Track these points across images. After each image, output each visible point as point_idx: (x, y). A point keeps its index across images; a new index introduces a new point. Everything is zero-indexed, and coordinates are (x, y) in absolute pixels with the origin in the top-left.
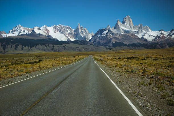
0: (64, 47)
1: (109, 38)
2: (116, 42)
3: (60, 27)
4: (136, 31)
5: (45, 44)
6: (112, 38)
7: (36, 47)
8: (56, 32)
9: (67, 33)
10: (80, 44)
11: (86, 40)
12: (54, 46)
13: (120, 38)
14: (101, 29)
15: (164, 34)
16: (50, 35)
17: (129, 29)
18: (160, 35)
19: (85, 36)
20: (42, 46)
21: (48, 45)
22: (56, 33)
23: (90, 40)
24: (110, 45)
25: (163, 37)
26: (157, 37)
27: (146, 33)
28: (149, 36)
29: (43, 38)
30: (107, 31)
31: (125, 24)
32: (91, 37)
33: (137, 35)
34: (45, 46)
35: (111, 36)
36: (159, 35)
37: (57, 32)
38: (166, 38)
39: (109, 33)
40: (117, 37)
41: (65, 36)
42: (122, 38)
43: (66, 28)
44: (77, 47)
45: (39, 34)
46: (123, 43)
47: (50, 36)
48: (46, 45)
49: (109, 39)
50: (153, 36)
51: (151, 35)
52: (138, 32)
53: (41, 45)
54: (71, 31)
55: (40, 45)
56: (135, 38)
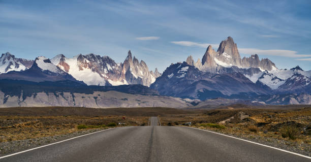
0: (95, 98)
1: (192, 81)
2: (206, 91)
3: (91, 58)
4: (245, 69)
5: (54, 92)
6: (196, 83)
7: (34, 97)
8: (83, 68)
9: (105, 70)
10: (131, 94)
11: (144, 85)
12: (73, 96)
13: (213, 81)
14: (175, 63)
15: (303, 76)
16: (69, 73)
17: (231, 65)
18: (294, 77)
19: (142, 78)
20: (48, 95)
21: (62, 94)
22: (82, 70)
23: (152, 85)
24: (194, 96)
25: (300, 81)
26: (288, 81)
27: (266, 72)
28: (273, 79)
29: (54, 79)
30: (187, 68)
31: (224, 54)
32: (153, 80)
33: (247, 76)
34: (55, 94)
35: (196, 78)
36: (292, 78)
37: (85, 67)
38: (307, 84)
39: (191, 72)
40: (207, 79)
41: (101, 76)
42: (217, 82)
43: (103, 61)
44: (123, 98)
45: (47, 72)
46: (220, 93)
47: (70, 76)
48: (57, 94)
49: (191, 83)
50: (281, 80)
51: (276, 78)
52: (249, 72)
53: (45, 92)
54: (113, 67)
55: (43, 93)
56: (244, 83)
